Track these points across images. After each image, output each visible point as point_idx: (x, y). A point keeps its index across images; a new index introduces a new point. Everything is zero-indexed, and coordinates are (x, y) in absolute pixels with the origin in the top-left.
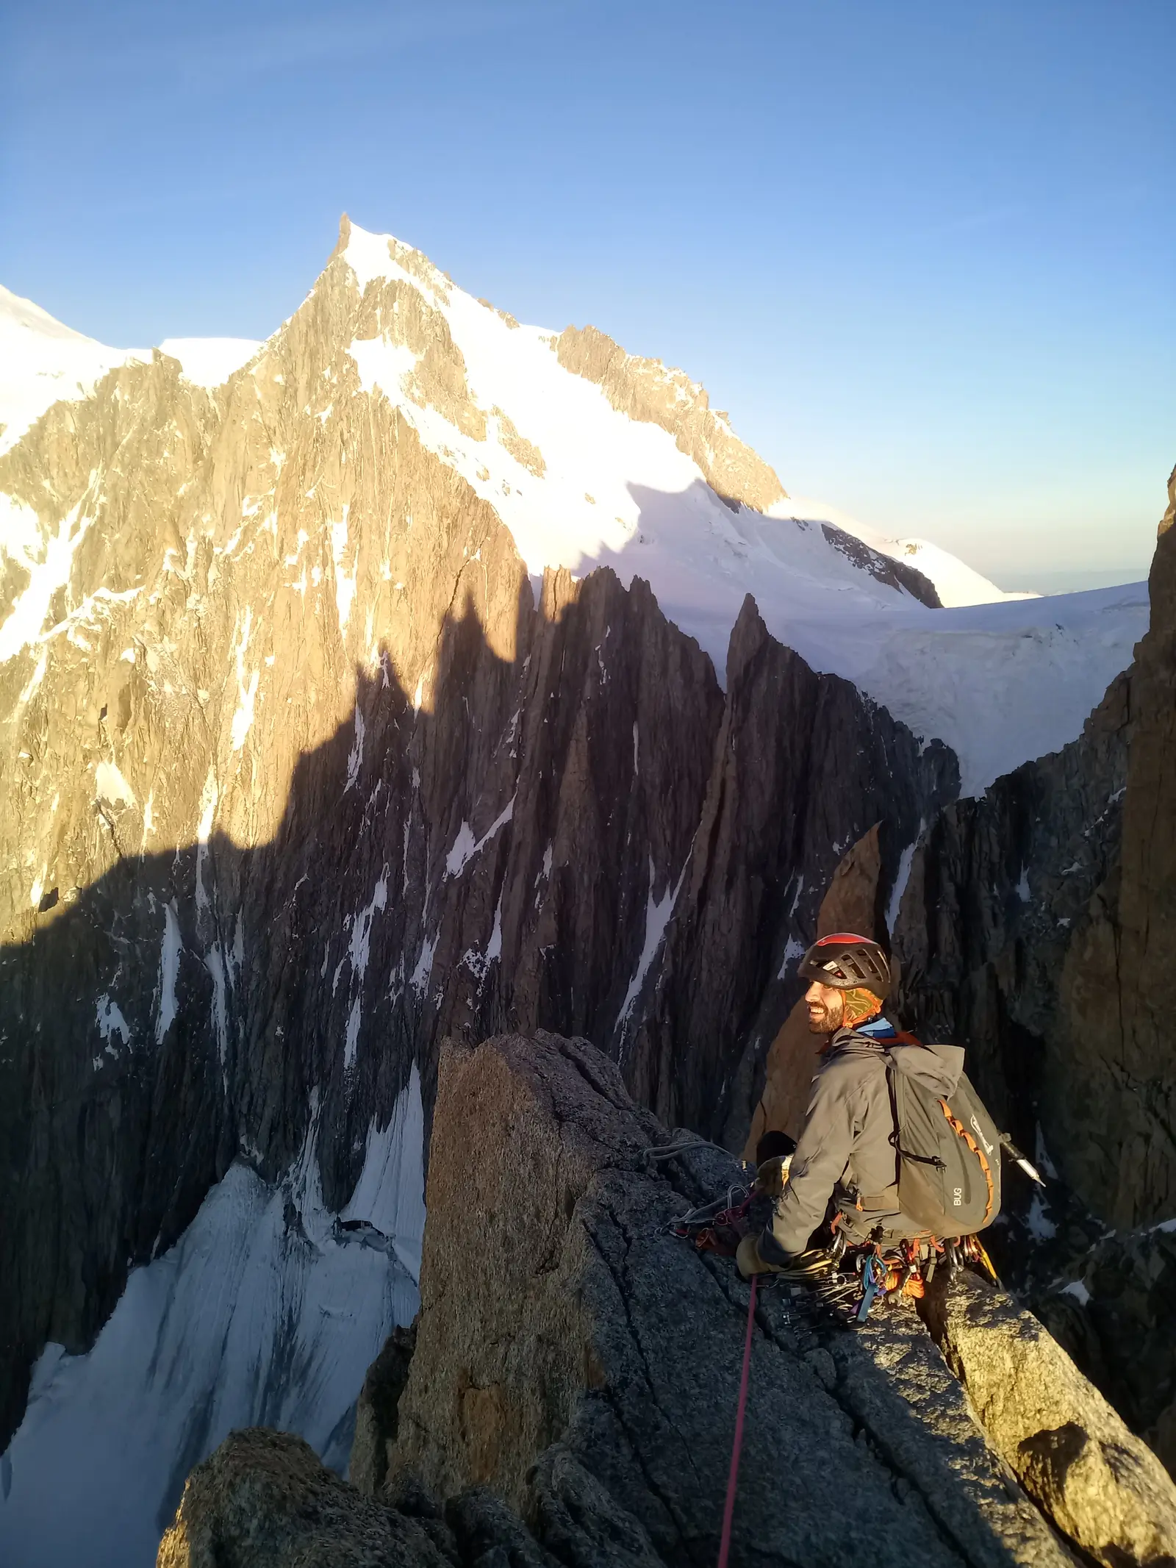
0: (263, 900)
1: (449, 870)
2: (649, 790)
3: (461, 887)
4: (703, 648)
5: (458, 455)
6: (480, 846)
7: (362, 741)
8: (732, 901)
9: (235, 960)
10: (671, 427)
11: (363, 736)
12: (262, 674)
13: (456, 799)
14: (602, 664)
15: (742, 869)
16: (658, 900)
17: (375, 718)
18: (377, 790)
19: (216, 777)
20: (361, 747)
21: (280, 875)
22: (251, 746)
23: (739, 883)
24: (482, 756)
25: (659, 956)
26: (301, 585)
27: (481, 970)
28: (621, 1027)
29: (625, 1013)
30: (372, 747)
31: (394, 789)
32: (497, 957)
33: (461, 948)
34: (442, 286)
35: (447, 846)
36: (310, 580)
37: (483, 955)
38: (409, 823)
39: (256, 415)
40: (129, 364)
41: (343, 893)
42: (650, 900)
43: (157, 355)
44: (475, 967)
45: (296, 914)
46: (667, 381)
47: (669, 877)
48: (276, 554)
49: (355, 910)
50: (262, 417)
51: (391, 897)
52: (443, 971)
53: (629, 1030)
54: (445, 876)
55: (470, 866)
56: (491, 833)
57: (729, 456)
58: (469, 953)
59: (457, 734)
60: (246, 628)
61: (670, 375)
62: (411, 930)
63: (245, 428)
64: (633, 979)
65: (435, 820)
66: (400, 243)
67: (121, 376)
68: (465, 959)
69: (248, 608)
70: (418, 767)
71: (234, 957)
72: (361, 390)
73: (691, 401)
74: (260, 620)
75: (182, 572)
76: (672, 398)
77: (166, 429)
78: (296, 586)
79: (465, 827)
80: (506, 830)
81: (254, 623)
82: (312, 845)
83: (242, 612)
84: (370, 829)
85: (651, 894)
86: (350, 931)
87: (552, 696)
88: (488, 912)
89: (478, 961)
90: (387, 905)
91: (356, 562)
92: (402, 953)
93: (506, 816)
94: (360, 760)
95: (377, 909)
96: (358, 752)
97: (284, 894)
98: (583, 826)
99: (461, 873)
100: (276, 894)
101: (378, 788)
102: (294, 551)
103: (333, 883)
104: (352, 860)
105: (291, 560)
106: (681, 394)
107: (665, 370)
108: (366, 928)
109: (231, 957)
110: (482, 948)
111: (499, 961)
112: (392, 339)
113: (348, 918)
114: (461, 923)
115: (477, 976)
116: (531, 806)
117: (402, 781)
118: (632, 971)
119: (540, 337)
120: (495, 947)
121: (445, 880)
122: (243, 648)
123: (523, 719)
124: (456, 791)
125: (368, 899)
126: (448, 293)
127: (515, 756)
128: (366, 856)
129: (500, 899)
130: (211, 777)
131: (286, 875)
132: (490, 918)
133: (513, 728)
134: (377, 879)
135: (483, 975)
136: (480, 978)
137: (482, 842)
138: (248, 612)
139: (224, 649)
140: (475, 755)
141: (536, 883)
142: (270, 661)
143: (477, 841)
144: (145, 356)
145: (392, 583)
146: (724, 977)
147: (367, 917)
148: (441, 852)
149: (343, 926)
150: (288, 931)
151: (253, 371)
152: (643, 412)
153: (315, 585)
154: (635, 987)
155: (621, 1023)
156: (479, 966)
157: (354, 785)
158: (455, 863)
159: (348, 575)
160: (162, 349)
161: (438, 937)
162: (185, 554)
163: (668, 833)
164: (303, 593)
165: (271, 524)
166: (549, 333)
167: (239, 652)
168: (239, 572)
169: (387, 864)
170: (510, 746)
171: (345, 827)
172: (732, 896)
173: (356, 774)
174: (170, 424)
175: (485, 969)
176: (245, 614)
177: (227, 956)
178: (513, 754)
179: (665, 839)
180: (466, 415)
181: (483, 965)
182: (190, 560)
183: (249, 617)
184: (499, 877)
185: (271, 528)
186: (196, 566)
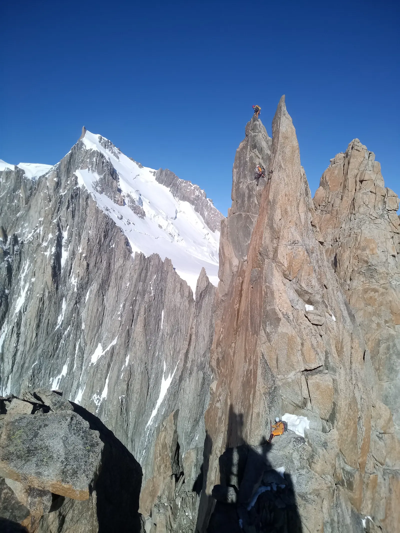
0: (20, 370)
1: (92, 362)
2: (166, 336)
3: (95, 369)
4: (188, 284)
5: (111, 211)
6: (104, 353)
7: (64, 311)
8: (191, 381)
9: (7, 394)
10: (192, 203)
11: (65, 309)
12: (30, 284)
13: (97, 334)
14: (152, 288)
15: (195, 368)
16: (166, 378)
17: (70, 303)
18: (68, 330)
19: (8, 322)
20: (64, 313)
21: (27, 361)
22: (22, 311)
23: (194, 374)
24: (109, 318)
25: (164, 400)
26: (47, 254)
27: (99, 402)
28: (148, 429)
29: (150, 423)
30: (68, 314)
31: (74, 330)
32: (105, 398)
33: (92, 393)
34: (117, 152)
35: (92, 352)
36: (51, 252)
37: (100, 396)
38: (79, 343)
39: (46, 191)
40: (6, 170)
41: (50, 369)
42: (163, 378)
43: (16, 168)
44: (96, 401)
45: (31, 377)
46: (192, 188)
47: (170, 369)
48: (41, 241)
49: (54, 376)
50: (48, 192)
51: (69, 372)
52: (85, 402)
53: (151, 430)
54: (90, 364)
55: (99, 361)
56: (108, 349)
57: (212, 214)
58: (95, 395)
59: (100, 310)
60: (26, 267)
61: (193, 186)
62: (75, 384)
63: (42, 195)
64: (154, 409)
65: (89, 342)
66: (103, 138)
67: (3, 174)
68: (93, 398)
69: (28, 260)
70: (84, 322)
71: (6, 392)
72: (78, 187)
73: (200, 195)
74: (32, 264)
75: (4, 247)
76: (194, 194)
77: (17, 193)
78: (46, 253)
79: (100, 345)
80: (113, 348)
81: (29, 266)
82: (41, 350)
83: (25, 262)
84: (63, 345)
85: (163, 376)
86: (52, 384)
87: (134, 298)
88: (103, 380)
89: (98, 399)
90: (67, 374)
91: (69, 246)
92: (71, 394)
93: (114, 342)
94: (63, 319)
95: (63, 376)
96: (62, 315)
97: (28, 368)
98: (140, 349)
99: (95, 363)
100: (25, 368)
101: (68, 329)
102: (46, 241)
103: (47, 365)
104: (55, 356)
105: (45, 244)
106: (197, 193)
107: (192, 185)
108: (58, 383)
109: (5, 392)
110: (100, 394)
111: (106, 399)
112: (91, 170)
113: (51, 379)
114: (93, 383)
115: (97, 405)
116: (123, 340)
117: (78, 326)
118: (154, 406)
119: (150, 171)
120: (105, 393)
121: (90, 366)
122: (24, 274)
123: (124, 306)
124: (97, 331)
125: (59, 372)
126: (119, 155)
127: (120, 319)
128: (61, 355)
129: (109, 374)
130: (6, 322)
131: (29, 361)
132: (104, 382)
133: (121, 309)
134: (64, 364)
135: (99, 404)
136: (98, 405)
137: (105, 352)
138: (28, 262)
139: (17, 275)
140: (106, 318)
141: (122, 369)
142: (33, 280)
143: (104, 350)
144: (12, 167)
145: (81, 254)
146: (186, 411)
147: (59, 379)
148: (89, 354)
149: (49, 382)
150: (27, 383)
151: (47, 176)
152: (184, 198)
153: (52, 253)
154: (154, 413)
155: (148, 427)
156: (98, 401)
157: (59, 328)
158: (94, 359)
159: (66, 250)
160: (19, 166)
161: (85, 388)
162: (6, 240)
163: (172, 353)
164: (48, 256)
165: (40, 230)
166: (153, 170)
167: (23, 276)
168: (26, 246)
169: (68, 358)
170: (119, 316)
171: (54, 344)
172: (191, 379)
173: (60, 323)
174: (18, 191)
175: (100, 402)
176: (26, 262)
177: (3, 392)
178: (119, 319)
179: (170, 355)
180: (117, 196)
181: (100, 401)
182: (8, 242)
183: (28, 263)
184: (109, 365)
185: (40, 232)
186: (10, 244)
